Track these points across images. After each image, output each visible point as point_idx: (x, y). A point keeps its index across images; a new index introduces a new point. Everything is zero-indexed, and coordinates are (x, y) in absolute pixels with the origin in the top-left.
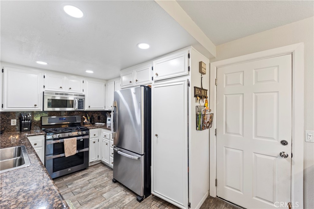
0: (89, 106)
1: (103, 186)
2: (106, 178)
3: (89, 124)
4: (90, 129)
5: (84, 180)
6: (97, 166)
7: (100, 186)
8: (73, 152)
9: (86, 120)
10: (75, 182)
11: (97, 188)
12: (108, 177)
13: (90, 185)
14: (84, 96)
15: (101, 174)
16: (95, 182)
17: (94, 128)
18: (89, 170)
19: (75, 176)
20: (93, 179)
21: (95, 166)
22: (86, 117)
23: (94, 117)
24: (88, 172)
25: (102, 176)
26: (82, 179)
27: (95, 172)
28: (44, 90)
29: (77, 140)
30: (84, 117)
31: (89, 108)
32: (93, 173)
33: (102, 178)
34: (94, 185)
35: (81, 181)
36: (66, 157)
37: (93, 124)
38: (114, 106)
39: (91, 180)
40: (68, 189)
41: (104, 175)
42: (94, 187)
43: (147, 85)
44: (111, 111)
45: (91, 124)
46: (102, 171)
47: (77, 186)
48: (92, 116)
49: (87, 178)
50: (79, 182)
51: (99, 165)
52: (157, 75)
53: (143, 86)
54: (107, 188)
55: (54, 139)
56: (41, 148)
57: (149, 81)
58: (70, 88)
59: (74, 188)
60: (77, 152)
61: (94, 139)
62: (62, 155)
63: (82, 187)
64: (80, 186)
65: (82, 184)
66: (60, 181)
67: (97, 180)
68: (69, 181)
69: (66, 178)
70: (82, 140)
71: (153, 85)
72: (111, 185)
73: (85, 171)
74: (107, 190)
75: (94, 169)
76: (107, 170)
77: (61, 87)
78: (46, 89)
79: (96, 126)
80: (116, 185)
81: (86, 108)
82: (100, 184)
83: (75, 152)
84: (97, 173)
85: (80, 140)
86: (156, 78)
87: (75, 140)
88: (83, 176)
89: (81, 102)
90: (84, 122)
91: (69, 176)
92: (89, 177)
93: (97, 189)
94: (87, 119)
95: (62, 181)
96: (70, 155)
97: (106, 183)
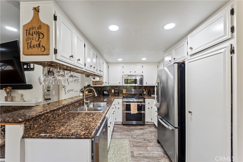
0: (146, 83)
1: (149, 141)
2: (153, 137)
3: (147, 95)
4: (146, 98)
5: (140, 132)
6: (151, 126)
7: (148, 140)
8: (135, 112)
9: (145, 93)
10: (135, 131)
11: (146, 140)
12: (155, 137)
13: (142, 136)
14: (143, 76)
15: (151, 132)
16: (146, 136)
17: (148, 98)
18: (145, 127)
19: (137, 127)
20: (146, 133)
21: (150, 126)
22: (145, 90)
23: (151, 90)
24: (144, 128)
25: (152, 134)
26: (139, 131)
27: (148, 130)
28: (123, 74)
29: (137, 105)
30: (144, 90)
31: (147, 84)
32: (146, 130)
33: (151, 136)
34: (145, 137)
35: (138, 132)
36: (132, 113)
37: (150, 95)
38: (157, 82)
39: (144, 133)
40: (131, 133)
41: (153, 134)
42: (144, 139)
43: (181, 62)
44: (155, 86)
45: (148, 95)
46: (153, 131)
47: (135, 133)
48: (149, 89)
49: (142, 131)
50: (137, 132)
51: (152, 125)
52: (191, 48)
53: (176, 63)
54: (152, 144)
55: (127, 102)
56: (121, 106)
57: (185, 57)
58: (135, 72)
59: (133, 134)
60: (138, 112)
61: (148, 106)
62: (129, 112)
63: (137, 136)
64: (137, 134)
65: (138, 134)
66: (129, 127)
67: (147, 135)
68: (133, 129)
69: (132, 126)
70: (141, 105)
71: (187, 60)
72: (155, 143)
73: (143, 126)
74: (151, 145)
75: (148, 127)
76: (156, 131)
77: (130, 72)
78: (124, 73)
79: (152, 97)
80: (158, 145)
81: (144, 84)
82: (148, 139)
83: (136, 112)
84: (149, 131)
85: (139, 105)
86: (190, 52)
87: (136, 104)
88: (141, 129)
89: (141, 81)
90: (144, 94)
91: (133, 126)
92: (144, 131)
93: (145, 142)
94: (146, 91)
95: (130, 128)
96: (134, 113)
97: (152, 141)
